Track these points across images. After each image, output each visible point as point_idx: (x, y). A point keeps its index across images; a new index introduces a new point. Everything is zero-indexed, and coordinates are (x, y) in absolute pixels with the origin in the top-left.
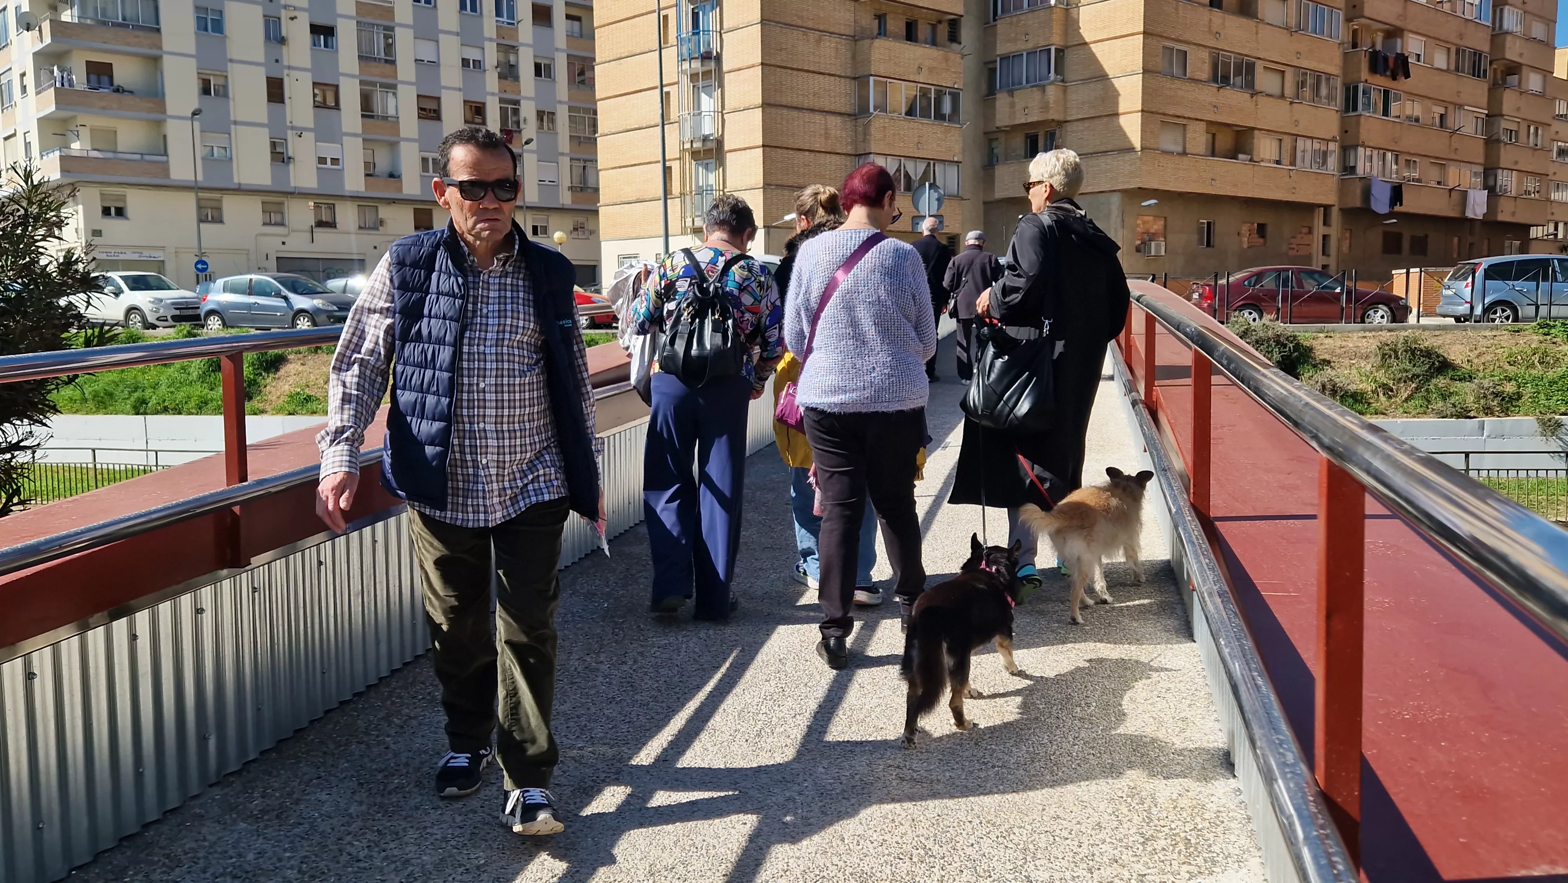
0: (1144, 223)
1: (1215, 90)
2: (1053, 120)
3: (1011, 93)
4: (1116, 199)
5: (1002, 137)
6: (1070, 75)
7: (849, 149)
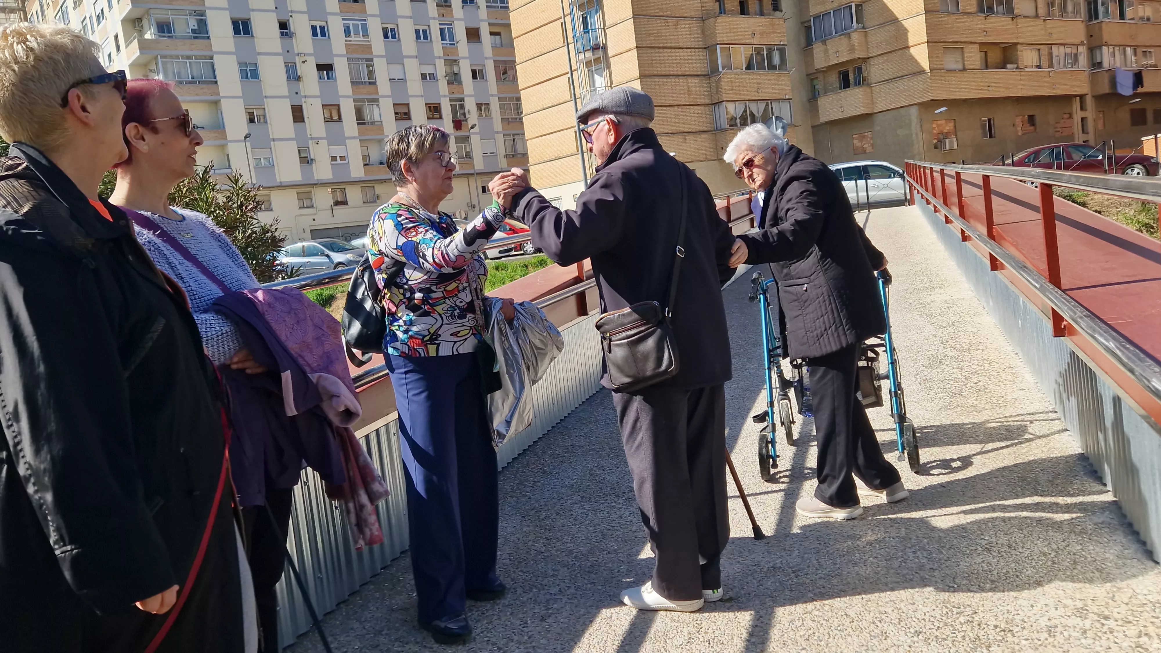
0: (938, 126)
1: (984, 18)
2: (859, 58)
3: (824, 42)
4: (914, 112)
5: (821, 76)
6: (868, 23)
7: (707, 101)
